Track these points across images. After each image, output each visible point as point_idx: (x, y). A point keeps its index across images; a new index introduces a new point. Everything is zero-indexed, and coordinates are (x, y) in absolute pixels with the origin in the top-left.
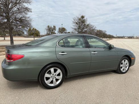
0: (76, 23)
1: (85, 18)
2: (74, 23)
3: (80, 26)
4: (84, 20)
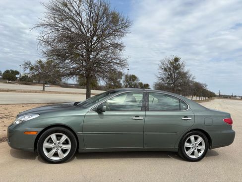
1: (180, 62)
3: (171, 75)
4: (179, 64)
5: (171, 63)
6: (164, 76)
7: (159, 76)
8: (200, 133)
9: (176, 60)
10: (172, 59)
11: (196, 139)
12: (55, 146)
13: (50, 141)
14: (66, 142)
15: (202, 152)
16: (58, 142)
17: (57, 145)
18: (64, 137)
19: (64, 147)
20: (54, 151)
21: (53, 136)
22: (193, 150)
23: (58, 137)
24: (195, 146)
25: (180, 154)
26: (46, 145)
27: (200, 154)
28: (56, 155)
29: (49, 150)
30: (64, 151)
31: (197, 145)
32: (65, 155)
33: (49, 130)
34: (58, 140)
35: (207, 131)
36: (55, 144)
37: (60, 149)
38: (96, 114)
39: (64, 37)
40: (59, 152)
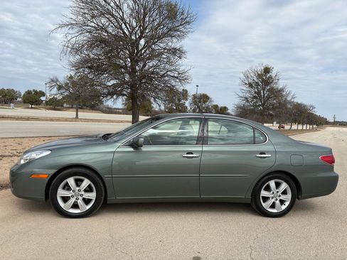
0: (250, 85)
1: (273, 74)
2: (246, 84)
4: (271, 77)
5: (259, 76)
6: (248, 95)
7: (241, 95)
8: (285, 176)
9: (267, 70)
10: (260, 69)
11: (278, 185)
12: (73, 194)
13: (67, 187)
14: (89, 189)
15: (287, 204)
16: (78, 188)
17: (76, 193)
18: (86, 183)
19: (87, 195)
20: (72, 201)
21: (71, 181)
22: (273, 200)
23: (78, 182)
24: (277, 195)
25: (253, 206)
26: (61, 192)
27: (284, 207)
28: (75, 206)
29: (65, 199)
30: (87, 201)
31: (279, 193)
32: (88, 207)
33: (65, 172)
34: (78, 185)
35: (295, 174)
36: (74, 191)
37: (81, 198)
38: (131, 149)
39: (96, 41)
40: (80, 202)
